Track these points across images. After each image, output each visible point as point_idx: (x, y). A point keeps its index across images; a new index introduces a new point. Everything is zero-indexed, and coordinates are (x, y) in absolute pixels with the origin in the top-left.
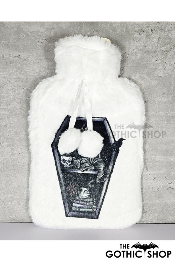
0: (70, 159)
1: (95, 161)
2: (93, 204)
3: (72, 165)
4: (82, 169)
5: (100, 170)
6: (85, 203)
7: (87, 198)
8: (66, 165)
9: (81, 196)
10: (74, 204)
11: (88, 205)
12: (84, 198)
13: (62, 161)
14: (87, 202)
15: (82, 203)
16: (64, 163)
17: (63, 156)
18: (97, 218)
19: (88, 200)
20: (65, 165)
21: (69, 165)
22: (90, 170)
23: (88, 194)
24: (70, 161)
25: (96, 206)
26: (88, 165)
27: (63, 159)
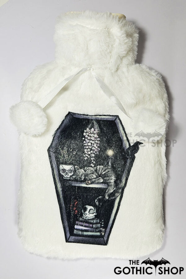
0: (71, 169)
1: (104, 171)
2: (101, 227)
3: (74, 177)
4: (87, 182)
5: (111, 182)
6: (91, 225)
7: (93, 219)
8: (67, 176)
9: (85, 216)
10: (76, 227)
11: (94, 228)
12: (89, 218)
13: (61, 171)
14: (93, 224)
15: (87, 225)
16: (64, 174)
17: (63, 165)
18: (105, 243)
19: (95, 221)
20: (65, 176)
21: (71, 176)
22: (97, 183)
23: (95, 214)
24: (71, 171)
25: (104, 229)
26: (95, 177)
27: (62, 168)
